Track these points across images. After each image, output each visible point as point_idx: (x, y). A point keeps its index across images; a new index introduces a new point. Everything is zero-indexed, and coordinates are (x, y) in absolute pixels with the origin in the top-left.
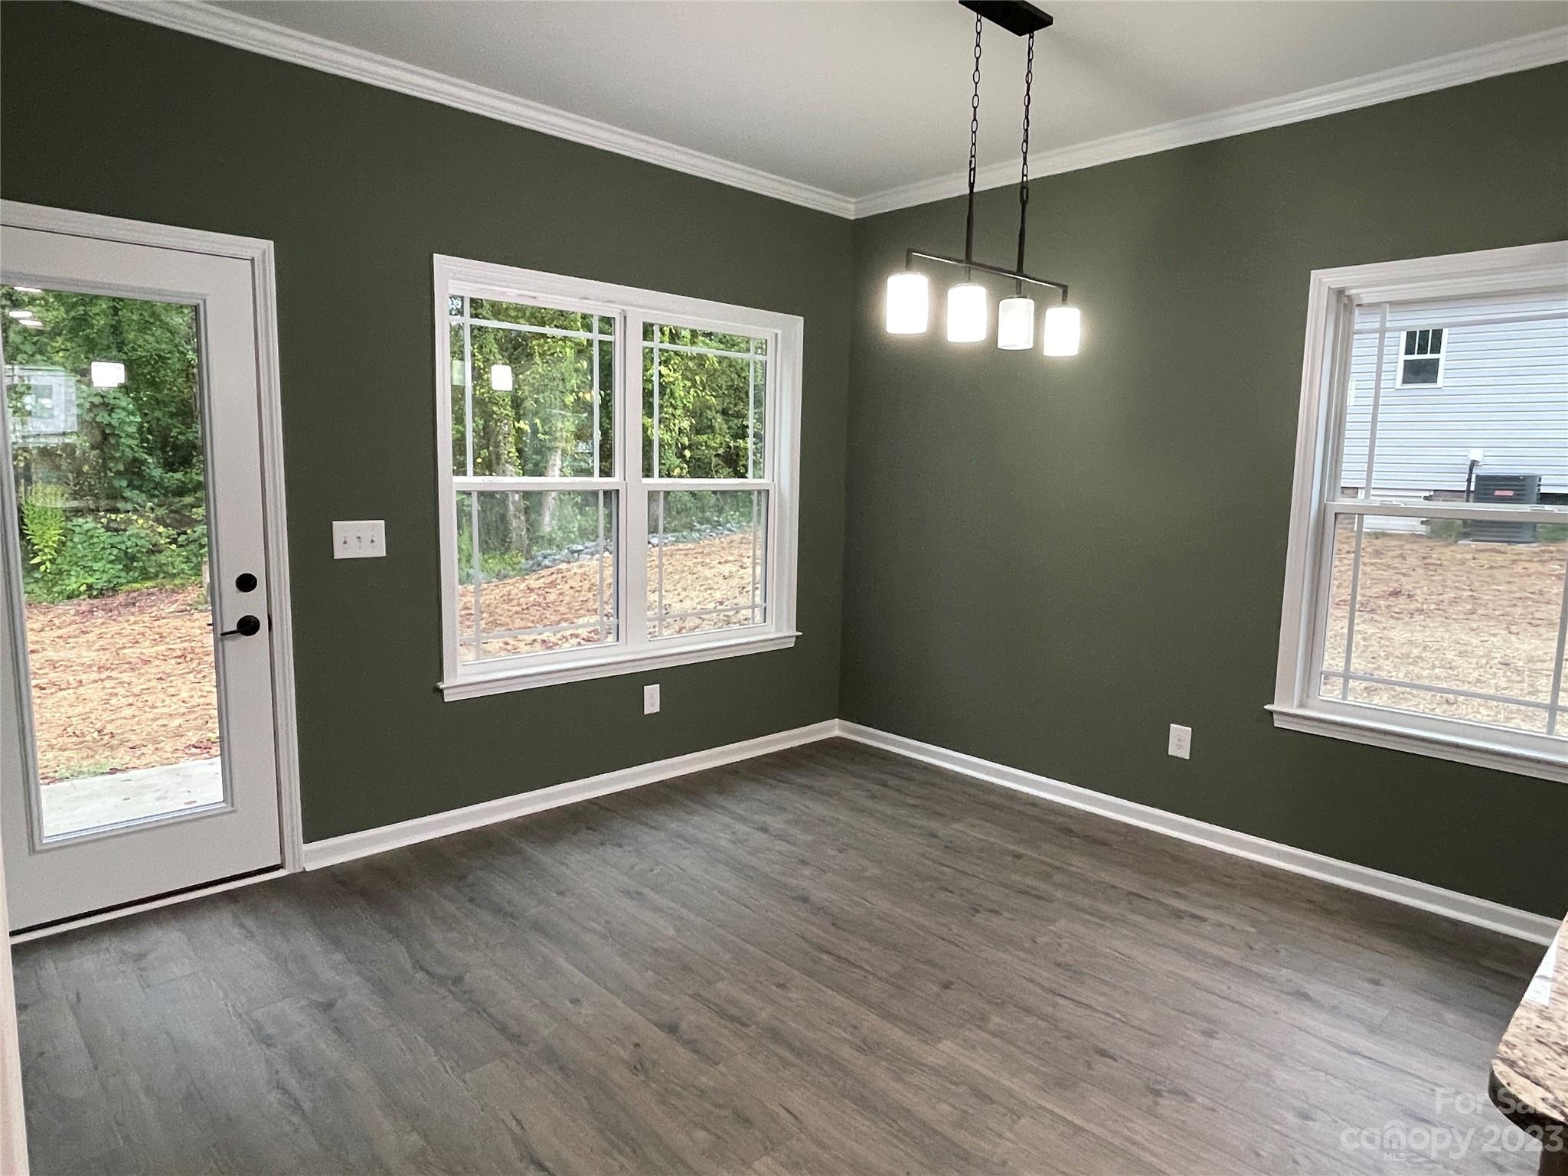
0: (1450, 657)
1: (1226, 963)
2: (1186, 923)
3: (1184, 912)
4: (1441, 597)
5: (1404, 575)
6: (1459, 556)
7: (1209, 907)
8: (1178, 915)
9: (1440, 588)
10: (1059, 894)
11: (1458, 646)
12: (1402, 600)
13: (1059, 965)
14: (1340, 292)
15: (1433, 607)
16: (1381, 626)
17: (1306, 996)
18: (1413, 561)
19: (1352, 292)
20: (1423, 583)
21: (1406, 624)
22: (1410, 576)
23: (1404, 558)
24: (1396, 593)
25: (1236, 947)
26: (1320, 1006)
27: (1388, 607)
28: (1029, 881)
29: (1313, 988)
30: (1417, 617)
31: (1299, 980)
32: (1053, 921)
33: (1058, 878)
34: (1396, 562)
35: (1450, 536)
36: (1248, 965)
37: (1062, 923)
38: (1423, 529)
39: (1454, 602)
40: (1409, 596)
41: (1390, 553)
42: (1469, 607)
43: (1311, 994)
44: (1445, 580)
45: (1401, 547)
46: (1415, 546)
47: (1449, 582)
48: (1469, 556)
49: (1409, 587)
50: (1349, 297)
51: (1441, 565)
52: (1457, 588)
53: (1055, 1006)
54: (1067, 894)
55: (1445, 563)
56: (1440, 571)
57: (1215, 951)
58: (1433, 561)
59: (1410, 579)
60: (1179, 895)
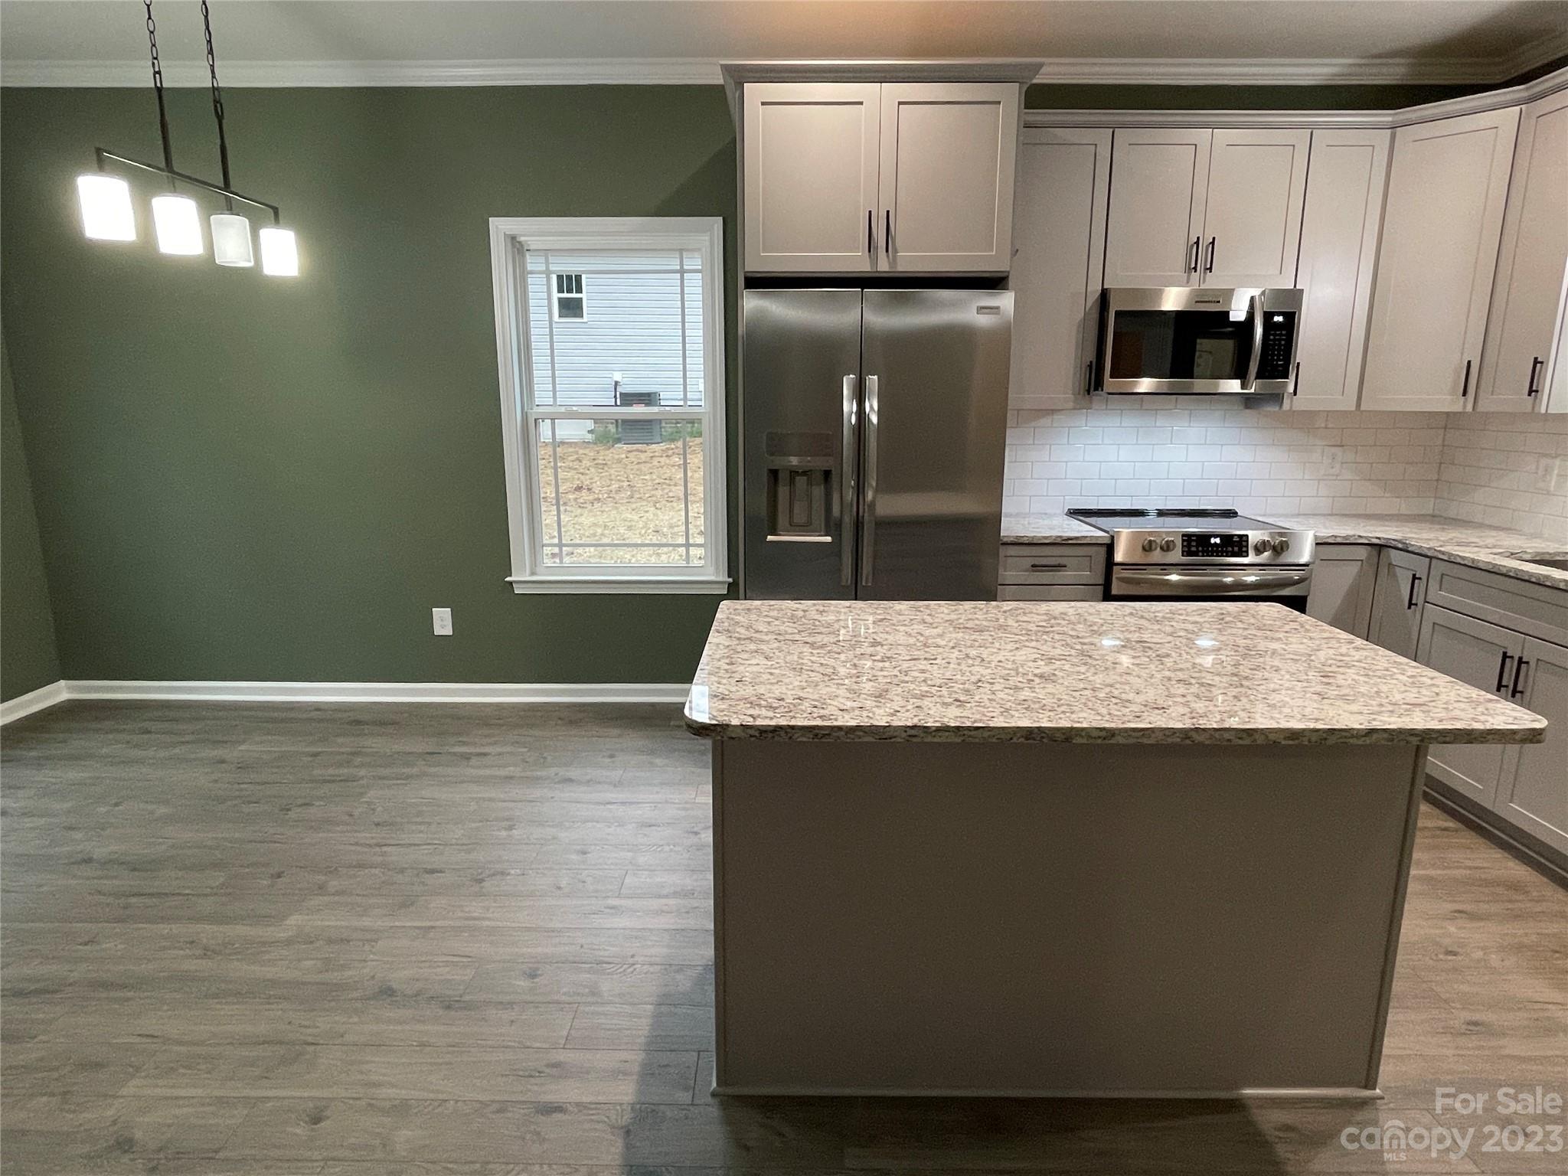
0: (622, 532)
1: (511, 778)
2: (474, 761)
3: (471, 754)
4: (610, 488)
5: (582, 474)
6: (617, 457)
7: (491, 744)
8: (467, 757)
9: (608, 481)
10: (362, 772)
11: (626, 523)
12: (584, 493)
13: (377, 824)
14: (513, 238)
15: (606, 495)
16: (573, 515)
17: (570, 780)
18: (586, 463)
19: (522, 239)
20: (596, 479)
21: (591, 511)
22: (587, 474)
23: (580, 461)
24: (579, 489)
25: (515, 765)
26: (579, 783)
27: (575, 499)
28: (331, 771)
29: (574, 773)
30: (596, 505)
31: (563, 772)
32: (362, 794)
33: (358, 760)
34: (576, 465)
35: (608, 442)
36: (529, 774)
37: (372, 793)
38: (590, 437)
39: (618, 491)
40: (589, 489)
41: (570, 458)
42: (629, 493)
43: (573, 778)
44: (610, 475)
45: (577, 453)
46: (586, 451)
47: (613, 477)
48: (624, 456)
49: (588, 482)
50: (520, 242)
51: (606, 464)
52: (619, 480)
53: (384, 854)
54: (370, 769)
55: (609, 463)
56: (606, 469)
57: (503, 772)
58: (600, 462)
59: (587, 477)
60: (464, 743)
